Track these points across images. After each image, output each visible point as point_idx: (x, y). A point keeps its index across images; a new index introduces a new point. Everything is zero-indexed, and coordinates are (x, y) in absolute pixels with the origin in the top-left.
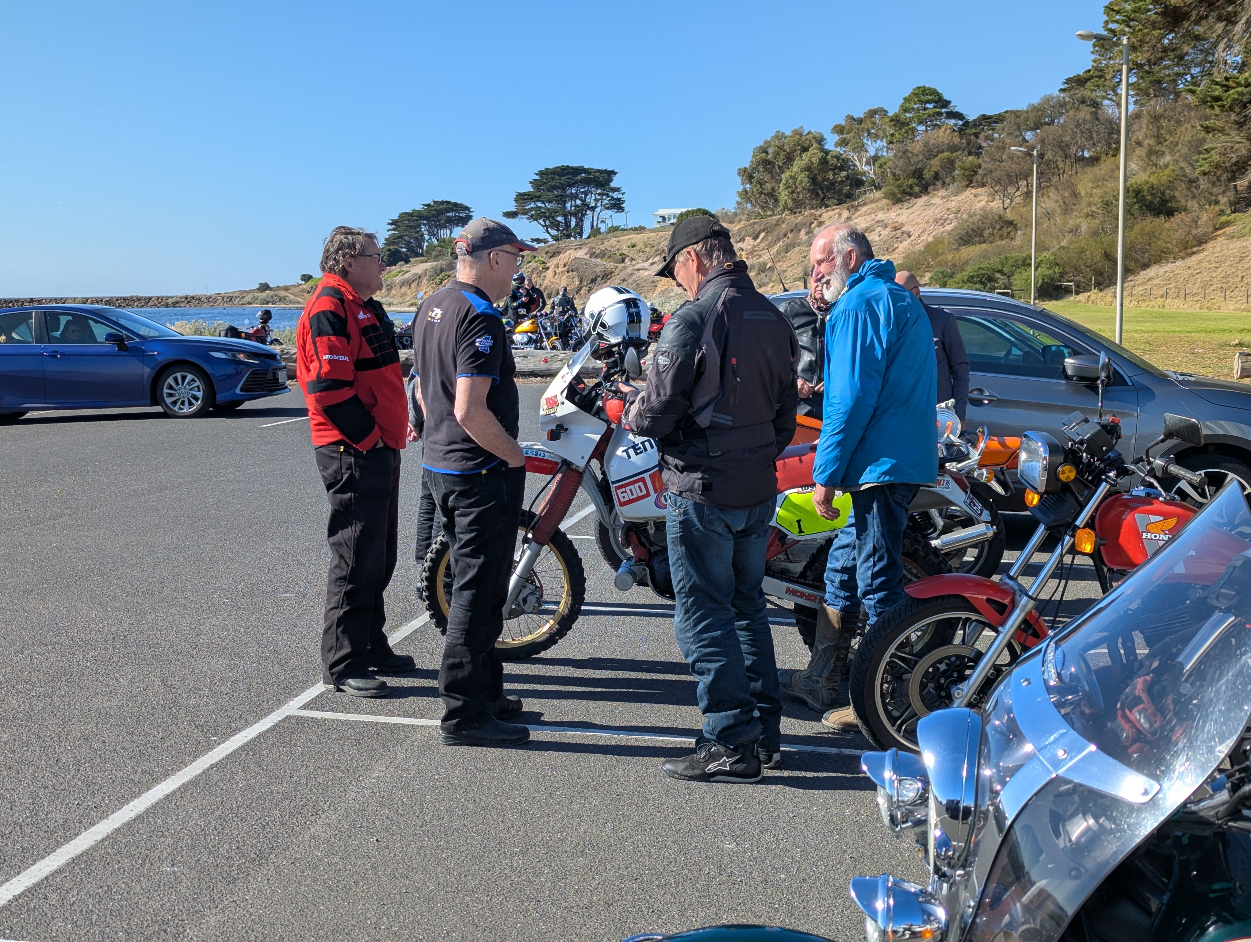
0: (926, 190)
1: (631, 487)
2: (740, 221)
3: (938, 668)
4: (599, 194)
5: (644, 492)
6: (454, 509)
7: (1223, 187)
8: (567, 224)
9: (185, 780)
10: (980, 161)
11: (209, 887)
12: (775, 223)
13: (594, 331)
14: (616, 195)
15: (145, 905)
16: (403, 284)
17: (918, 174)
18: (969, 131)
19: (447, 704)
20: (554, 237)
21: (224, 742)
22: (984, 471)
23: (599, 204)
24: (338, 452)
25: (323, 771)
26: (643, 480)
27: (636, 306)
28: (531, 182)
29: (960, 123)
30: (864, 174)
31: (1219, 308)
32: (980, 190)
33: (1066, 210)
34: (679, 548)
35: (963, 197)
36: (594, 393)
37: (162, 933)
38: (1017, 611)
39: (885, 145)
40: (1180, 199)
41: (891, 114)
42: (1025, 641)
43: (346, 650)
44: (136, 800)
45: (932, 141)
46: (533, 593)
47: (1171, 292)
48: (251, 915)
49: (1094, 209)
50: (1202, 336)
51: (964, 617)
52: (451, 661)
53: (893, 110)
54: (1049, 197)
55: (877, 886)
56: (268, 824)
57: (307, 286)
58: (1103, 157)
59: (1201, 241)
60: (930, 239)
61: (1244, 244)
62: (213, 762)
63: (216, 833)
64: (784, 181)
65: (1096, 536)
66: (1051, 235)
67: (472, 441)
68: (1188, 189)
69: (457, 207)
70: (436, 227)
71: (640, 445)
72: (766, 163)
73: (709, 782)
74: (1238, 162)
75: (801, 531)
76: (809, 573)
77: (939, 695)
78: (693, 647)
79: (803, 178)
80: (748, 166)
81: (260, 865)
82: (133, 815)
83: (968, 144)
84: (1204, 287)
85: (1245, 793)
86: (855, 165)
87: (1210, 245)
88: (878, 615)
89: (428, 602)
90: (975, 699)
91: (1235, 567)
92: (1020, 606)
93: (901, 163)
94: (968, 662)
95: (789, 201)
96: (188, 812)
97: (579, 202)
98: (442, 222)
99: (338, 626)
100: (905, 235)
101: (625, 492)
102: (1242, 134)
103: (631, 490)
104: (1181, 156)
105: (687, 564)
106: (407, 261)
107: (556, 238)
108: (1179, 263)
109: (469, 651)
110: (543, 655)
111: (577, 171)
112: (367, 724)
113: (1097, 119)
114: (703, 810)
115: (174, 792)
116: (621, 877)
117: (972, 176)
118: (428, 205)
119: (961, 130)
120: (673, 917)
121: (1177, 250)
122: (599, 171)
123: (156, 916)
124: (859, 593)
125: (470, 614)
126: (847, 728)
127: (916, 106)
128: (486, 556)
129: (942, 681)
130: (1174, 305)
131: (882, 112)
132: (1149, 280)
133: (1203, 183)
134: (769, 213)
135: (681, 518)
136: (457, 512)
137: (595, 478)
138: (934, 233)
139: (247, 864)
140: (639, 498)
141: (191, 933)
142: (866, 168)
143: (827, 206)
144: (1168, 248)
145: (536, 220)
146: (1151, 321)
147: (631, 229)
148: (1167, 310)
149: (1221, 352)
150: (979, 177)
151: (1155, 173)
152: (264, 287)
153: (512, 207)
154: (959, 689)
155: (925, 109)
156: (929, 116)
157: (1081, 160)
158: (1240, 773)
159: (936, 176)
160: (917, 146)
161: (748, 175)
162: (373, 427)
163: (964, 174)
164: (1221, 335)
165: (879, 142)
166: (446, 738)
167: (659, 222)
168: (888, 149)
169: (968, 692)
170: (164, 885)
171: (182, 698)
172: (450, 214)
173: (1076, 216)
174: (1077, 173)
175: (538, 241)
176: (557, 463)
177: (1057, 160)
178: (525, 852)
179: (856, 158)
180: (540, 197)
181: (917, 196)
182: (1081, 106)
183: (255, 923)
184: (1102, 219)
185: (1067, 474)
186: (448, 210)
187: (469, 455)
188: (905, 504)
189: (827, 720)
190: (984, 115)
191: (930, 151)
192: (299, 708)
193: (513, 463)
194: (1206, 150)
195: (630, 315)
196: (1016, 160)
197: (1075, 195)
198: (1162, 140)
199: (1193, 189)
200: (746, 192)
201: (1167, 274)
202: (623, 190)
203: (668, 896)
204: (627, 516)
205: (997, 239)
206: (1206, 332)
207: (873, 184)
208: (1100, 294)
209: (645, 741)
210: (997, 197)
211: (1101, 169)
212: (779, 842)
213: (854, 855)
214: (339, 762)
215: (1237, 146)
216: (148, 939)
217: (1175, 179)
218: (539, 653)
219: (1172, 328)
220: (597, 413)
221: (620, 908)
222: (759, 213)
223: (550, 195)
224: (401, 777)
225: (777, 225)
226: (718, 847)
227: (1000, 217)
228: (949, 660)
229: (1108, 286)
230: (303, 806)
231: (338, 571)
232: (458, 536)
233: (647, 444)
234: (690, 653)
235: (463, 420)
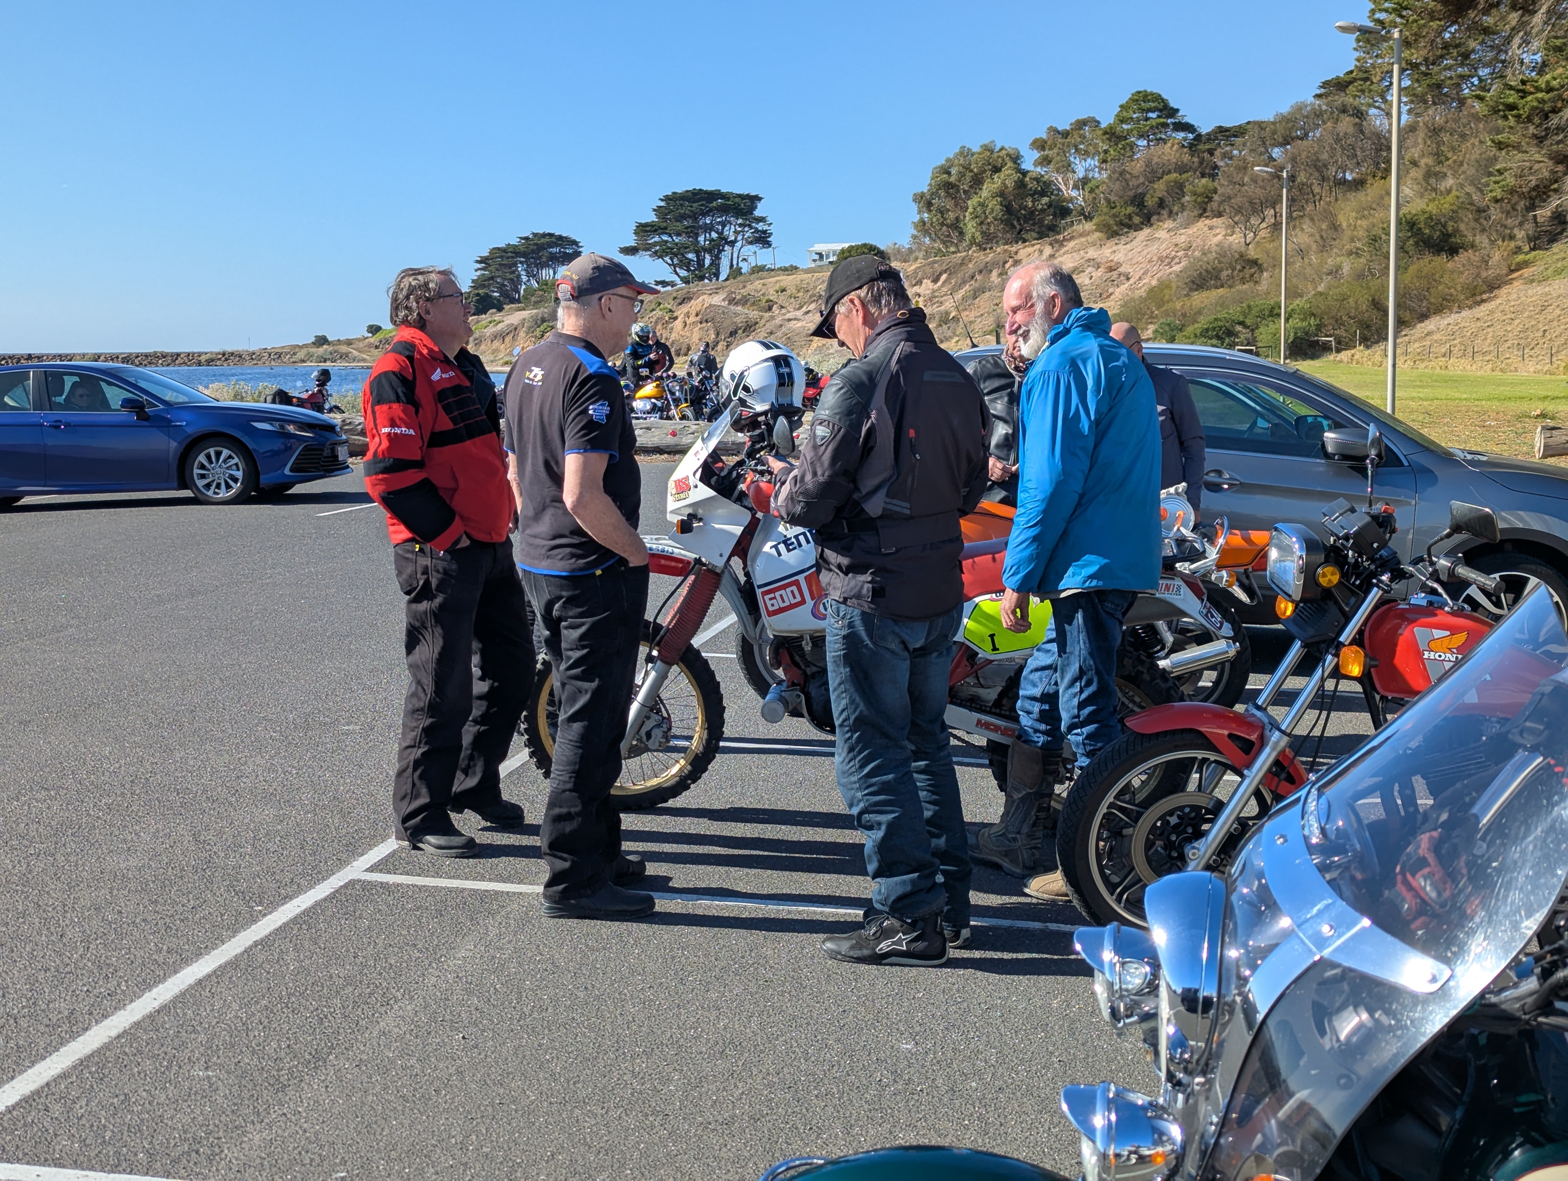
0: (1149, 220)
1: (782, 592)
2: (916, 259)
3: (1168, 822)
4: (740, 225)
5: (799, 599)
6: (560, 619)
7: (1520, 218)
8: (700, 263)
9: (222, 961)
10: (1216, 184)
11: (253, 1096)
12: (959, 261)
13: (735, 395)
14: (760, 226)
15: (172, 1118)
16: (495, 337)
17: (1138, 201)
18: (1201, 147)
19: (551, 865)
20: (683, 279)
21: (270, 913)
22: (1224, 573)
23: (740, 238)
24: (413, 551)
25: (396, 950)
26: (797, 583)
27: (788, 365)
28: (654, 210)
29: (1191, 136)
30: (1071, 200)
31: (1516, 370)
32: (1216, 221)
33: (1324, 246)
34: (842, 670)
35: (1195, 230)
36: (734, 474)
37: (194, 1154)
38: (1267, 750)
39: (1097, 164)
40: (1466, 233)
41: (1104, 125)
42: (1277, 787)
43: (425, 800)
44: (161, 986)
45: (1155, 160)
46: (658, 726)
47: (1455, 350)
48: (305, 1131)
49: (1359, 245)
50: (1495, 405)
51: (1200, 757)
52: (557, 811)
53: (1107, 120)
54: (1302, 229)
55: (1094, 1097)
56: (326, 1017)
57: (374, 340)
58: (1370, 180)
59: (1493, 286)
60: (1154, 283)
61: (1547, 289)
62: (258, 938)
63: (261, 1027)
64: (970, 209)
65: (1366, 655)
66: (1306, 278)
67: (585, 534)
68: (1476, 220)
69: (561, 240)
70: (536, 266)
71: (793, 540)
72: (948, 187)
73: (881, 964)
74: (1538, 186)
75: (995, 649)
76: (1005, 702)
77: (1169, 856)
78: (859, 795)
79: (994, 205)
80: (925, 191)
81: (316, 1068)
82: (156, 1005)
83: (1201, 163)
84: (1497, 344)
85: (1559, 980)
86: (1059, 190)
87: (1504, 291)
88: (1088, 755)
89: (526, 737)
90: (1214, 861)
91: (1543, 694)
92: (1271, 744)
93: (1117, 186)
94: (1206, 814)
95: (978, 234)
96: (225, 1001)
97: (714, 235)
98: (544, 259)
99: (415, 770)
100: (1122, 278)
101: (775, 598)
102: (1543, 152)
103: (781, 596)
104: (1467, 179)
105: (852, 690)
106: (500, 309)
107: (686, 281)
108: (1466, 313)
109: (579, 798)
110: (671, 803)
111: (712, 196)
112: (450, 890)
113: (1362, 132)
114: (873, 1001)
115: (209, 976)
116: (771, 1085)
117: (1206, 203)
118: (526, 238)
119: (1191, 146)
120: (837, 1136)
121: (1462, 297)
122: (740, 196)
123: (185, 1132)
124: (1063, 727)
125: (581, 751)
126: (1056, 898)
127: (1135, 116)
128: (601, 678)
129: (1173, 838)
130: (1460, 367)
131: (1093, 122)
132: (1428, 334)
133: (1495, 213)
134: (952, 249)
135: (845, 632)
136: (563, 624)
137: (737, 580)
138: (1159, 275)
139: (300, 1068)
140: (792, 606)
141: (230, 1155)
142: (1074, 193)
143: (1024, 241)
144: (1451, 295)
145: (661, 257)
146: (1431, 387)
147: (780, 269)
148: (1451, 372)
149: (1519, 425)
150: (1214, 205)
151: (1434, 200)
152: (322, 341)
153: (631, 241)
154: (1194, 848)
155: (1147, 119)
156: (1152, 127)
157: (1342, 183)
158: (1552, 955)
159: (1161, 204)
160: (1137, 166)
161: (925, 202)
162: (453, 516)
163: (1195, 201)
164: (1518, 403)
165: (1089, 160)
166: (550, 908)
167: (814, 261)
168: (1101, 169)
169: (1206, 852)
170: (196, 1093)
171: (218, 857)
172: (554, 250)
173: (1337, 255)
174: (1337, 200)
175: (664, 283)
176: (688, 563)
177: (1312, 184)
178: (648, 1054)
179: (1060, 180)
180: (666, 228)
181: (1138, 228)
182: (1342, 116)
183: (310, 1142)
184: (1368, 257)
185: (1329, 577)
186: (551, 245)
187: (580, 552)
188: (1119, 615)
189: (1028, 887)
190: (1220, 127)
191: (1153, 171)
192: (366, 870)
193: (634, 561)
194: (1498, 171)
195: (780, 376)
196: (1260, 183)
197: (1335, 227)
198: (1443, 158)
199: (1482, 220)
200: (924, 223)
201: (1450, 327)
202: (769, 220)
203: (830, 1109)
204: (777, 628)
205: (1237, 282)
206: (1499, 400)
207: (1082, 213)
208: (1367, 352)
209: (800, 913)
210: (1238, 230)
211: (1366, 195)
212: (969, 1041)
213: (1064, 1058)
214: (416, 939)
215: (1536, 167)
216: (175, 1161)
217: (1459, 208)
218: (667, 801)
219: (1457, 395)
220: (741, 498)
221: (770, 1125)
222: (940, 250)
223: (679, 226)
224: (493, 957)
225: (962, 264)
226: (892, 1047)
227: (1241, 255)
228: (1182, 811)
229: (1377, 342)
230: (371, 994)
231: (414, 700)
232: (565, 654)
233: (801, 538)
234: (855, 802)
235: (575, 507)
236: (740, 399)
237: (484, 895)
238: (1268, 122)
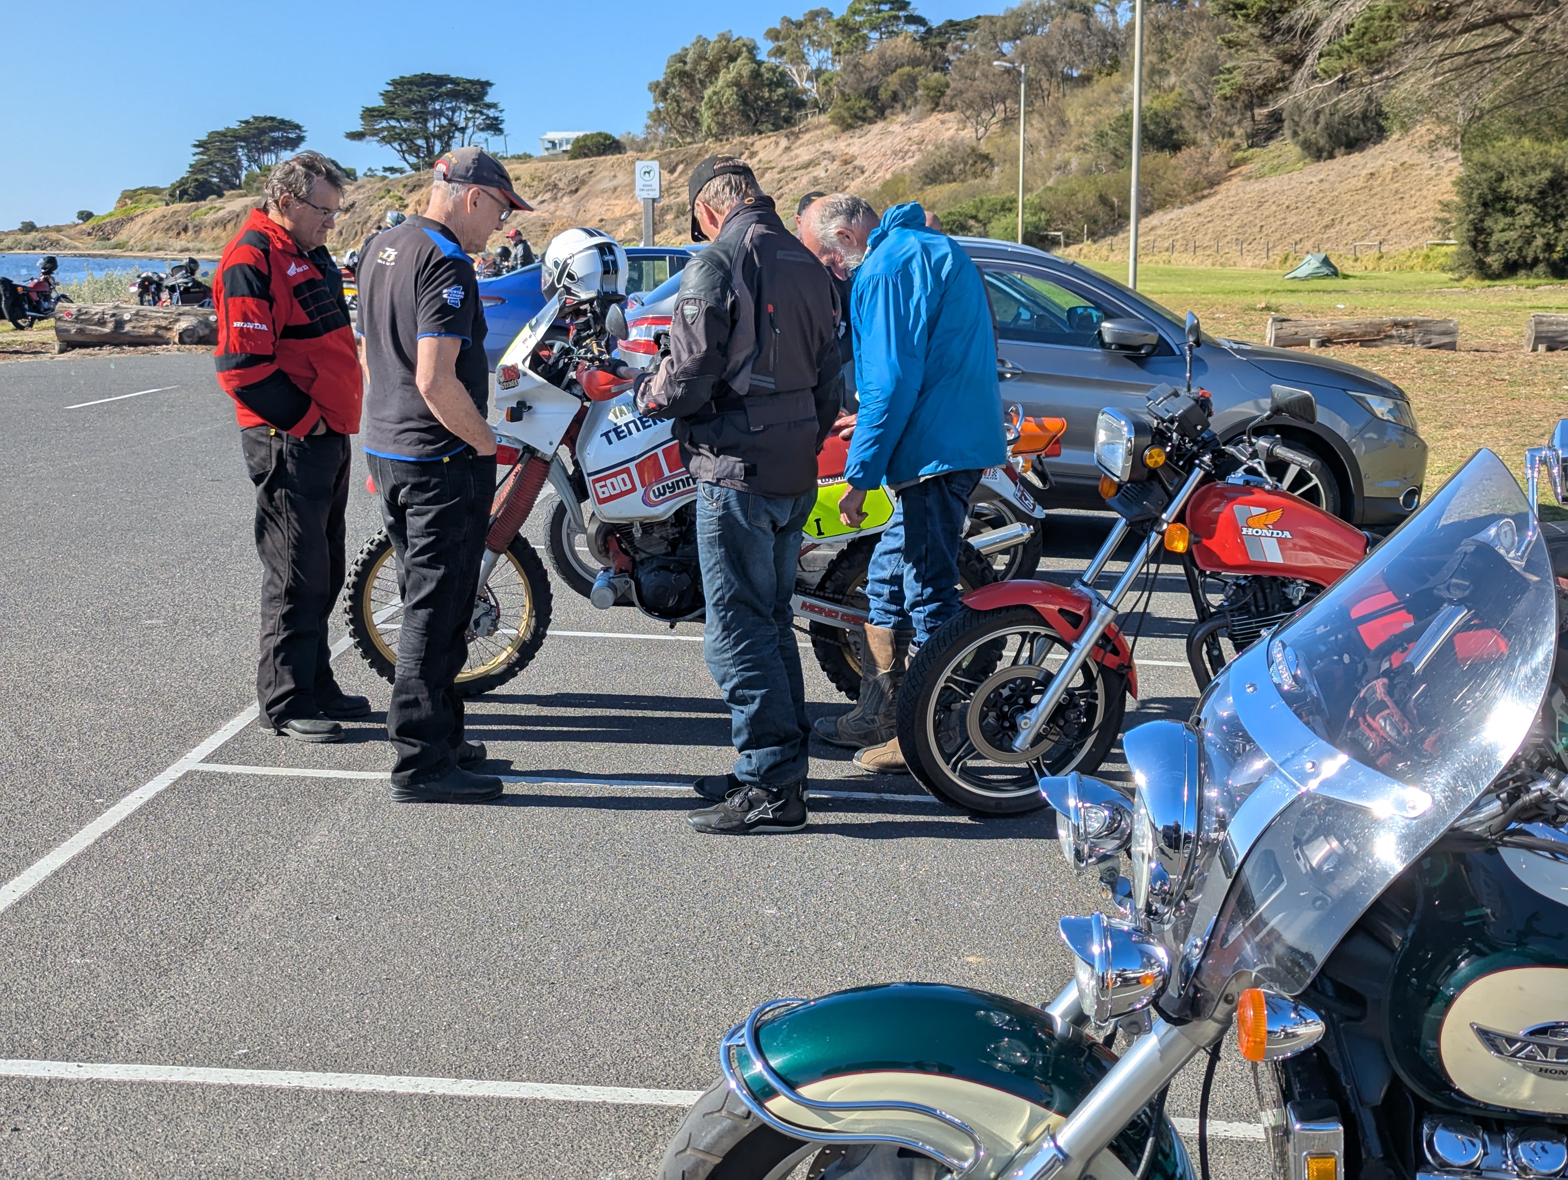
0: (883, 113)
1: (613, 480)
2: (652, 149)
3: (1001, 694)
4: (471, 111)
5: (629, 486)
6: (405, 506)
7: (1239, 117)
8: (430, 151)
9: (75, 852)
10: (948, 77)
11: (136, 980)
12: (696, 152)
13: (559, 283)
14: (492, 113)
15: (59, 1005)
16: (215, 224)
17: (872, 93)
18: (932, 40)
19: (400, 750)
20: (413, 166)
21: (113, 805)
22: (1020, 459)
23: (471, 124)
24: (267, 436)
25: (250, 837)
26: (627, 471)
27: (612, 252)
28: (381, 94)
29: (922, 29)
30: (805, 91)
31: (1235, 264)
32: (948, 116)
33: (1053, 141)
34: (717, 550)
35: (928, 124)
36: (561, 364)
37: (89, 1038)
38: (1095, 623)
39: (830, 55)
40: (1187, 129)
41: (837, 17)
42: (1103, 659)
43: (289, 686)
44: (16, 878)
45: (889, 53)
46: (486, 614)
47: (1178, 245)
48: (197, 1012)
49: (1086, 140)
50: (1221, 298)
51: (1031, 631)
52: (404, 697)
53: (840, 12)
54: (1032, 125)
55: (1091, 927)
56: (193, 903)
57: (87, 226)
58: (1096, 77)
59: (1213, 182)
60: (888, 176)
61: (1264, 186)
62: (106, 829)
63: (129, 915)
64: (706, 99)
65: (1191, 532)
66: (1036, 174)
67: (434, 419)
68: (1197, 117)
69: (284, 124)
70: (258, 150)
71: (624, 428)
72: (683, 75)
73: (749, 834)
74: (1264, 84)
75: (820, 533)
76: (828, 585)
77: (1002, 725)
78: (733, 671)
79: (730, 96)
80: (661, 80)
81: (194, 952)
82: (17, 896)
83: (933, 57)
84: (1217, 239)
86: (793, 81)
87: (1223, 187)
88: (929, 631)
89: (352, 627)
90: (1044, 730)
91: (1466, 553)
92: (1098, 617)
93: (851, 79)
94: (1036, 685)
95: (713, 124)
96: (87, 891)
97: (444, 121)
98: (265, 144)
99: (275, 656)
100: (857, 171)
101: (605, 486)
102: (1271, 51)
103: (612, 484)
104: (1189, 77)
105: (727, 570)
106: (220, 195)
107: (416, 168)
108: (1187, 209)
109: (426, 685)
110: (499, 690)
111: (441, 81)
112: (292, 779)
113: (1089, 28)
114: (731, 870)
115: (64, 868)
116: (647, 952)
117: (939, 97)
118: (247, 122)
119: (922, 39)
120: (719, 996)
121: (1185, 193)
122: (470, 81)
123: (75, 1017)
124: (906, 605)
125: (426, 639)
126: (885, 770)
127: (867, 8)
128: (446, 565)
129: (1006, 709)
130: (1183, 261)
131: (827, 14)
132: (1152, 229)
133: (1216, 112)
134: (688, 140)
135: (720, 513)
136: (409, 511)
137: (565, 469)
138: (893, 169)
139: (178, 952)
140: (622, 494)
141: (126, 1038)
142: (808, 85)
143: (760, 133)
144: (1174, 190)
145: (389, 143)
146: (1158, 280)
147: (513, 157)
148: (1173, 267)
149: (1246, 318)
150: (946, 99)
151: (1158, 97)
152: (29, 227)
153: (358, 126)
154: (1026, 718)
155: (879, 11)
156: (884, 20)
157: (1067, 78)
158: (1514, 782)
159: (895, 97)
160: (870, 59)
161: (662, 91)
162: (309, 404)
163: (928, 95)
164: (1242, 297)
165: (822, 52)
166: (399, 793)
167: (547, 149)
168: (834, 61)
169: (1037, 721)
170: (77, 980)
171: (46, 751)
172: (276, 134)
173: (1066, 151)
174: (1064, 95)
175: (392, 170)
176: (517, 451)
177: (1040, 80)
178: (523, 927)
179: (794, 71)
180: (393, 113)
181: (872, 121)
182: (1070, 12)
183: (204, 1022)
184: (1095, 153)
185: (1156, 458)
186: (272, 129)
187: (429, 437)
188: (964, 497)
189: (859, 760)
190: (950, 21)
191: (886, 65)
192: (201, 761)
193: (484, 450)
194: (1228, 69)
195: (605, 264)
196: (991, 78)
197: (1063, 123)
198: (1166, 56)
199: (1203, 118)
200: (658, 112)
201: (1173, 223)
202: (501, 106)
203: (708, 972)
204: (608, 515)
205: (970, 177)
206: (1224, 293)
207: (816, 104)
208: (1095, 247)
209: (644, 791)
210: (969, 125)
211: (1093, 91)
212: (827, 904)
213: (919, 917)
214: (268, 826)
215: (1265, 66)
216: (72, 1045)
217: (1183, 105)
218: (493, 688)
219: (1182, 289)
220: (570, 386)
221: (654, 988)
222: (676, 139)
223: (407, 111)
224: (350, 842)
225: (698, 155)
226: (757, 913)
227: (973, 150)
228: (1014, 683)
229: (1104, 237)
230: (234, 880)
231: (271, 589)
232: (410, 541)
233: (632, 426)
234: (728, 678)
235: (428, 392)
236: (564, 286)
237: (327, 783)
238: (998, 17)
